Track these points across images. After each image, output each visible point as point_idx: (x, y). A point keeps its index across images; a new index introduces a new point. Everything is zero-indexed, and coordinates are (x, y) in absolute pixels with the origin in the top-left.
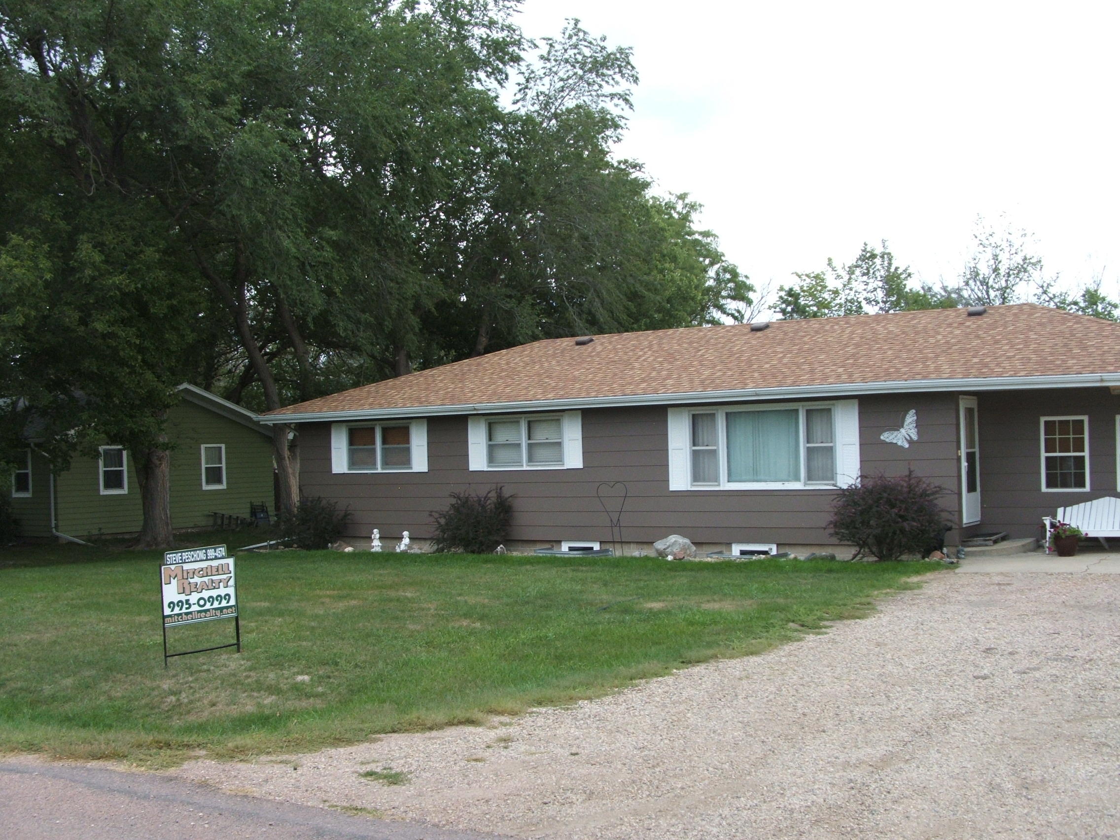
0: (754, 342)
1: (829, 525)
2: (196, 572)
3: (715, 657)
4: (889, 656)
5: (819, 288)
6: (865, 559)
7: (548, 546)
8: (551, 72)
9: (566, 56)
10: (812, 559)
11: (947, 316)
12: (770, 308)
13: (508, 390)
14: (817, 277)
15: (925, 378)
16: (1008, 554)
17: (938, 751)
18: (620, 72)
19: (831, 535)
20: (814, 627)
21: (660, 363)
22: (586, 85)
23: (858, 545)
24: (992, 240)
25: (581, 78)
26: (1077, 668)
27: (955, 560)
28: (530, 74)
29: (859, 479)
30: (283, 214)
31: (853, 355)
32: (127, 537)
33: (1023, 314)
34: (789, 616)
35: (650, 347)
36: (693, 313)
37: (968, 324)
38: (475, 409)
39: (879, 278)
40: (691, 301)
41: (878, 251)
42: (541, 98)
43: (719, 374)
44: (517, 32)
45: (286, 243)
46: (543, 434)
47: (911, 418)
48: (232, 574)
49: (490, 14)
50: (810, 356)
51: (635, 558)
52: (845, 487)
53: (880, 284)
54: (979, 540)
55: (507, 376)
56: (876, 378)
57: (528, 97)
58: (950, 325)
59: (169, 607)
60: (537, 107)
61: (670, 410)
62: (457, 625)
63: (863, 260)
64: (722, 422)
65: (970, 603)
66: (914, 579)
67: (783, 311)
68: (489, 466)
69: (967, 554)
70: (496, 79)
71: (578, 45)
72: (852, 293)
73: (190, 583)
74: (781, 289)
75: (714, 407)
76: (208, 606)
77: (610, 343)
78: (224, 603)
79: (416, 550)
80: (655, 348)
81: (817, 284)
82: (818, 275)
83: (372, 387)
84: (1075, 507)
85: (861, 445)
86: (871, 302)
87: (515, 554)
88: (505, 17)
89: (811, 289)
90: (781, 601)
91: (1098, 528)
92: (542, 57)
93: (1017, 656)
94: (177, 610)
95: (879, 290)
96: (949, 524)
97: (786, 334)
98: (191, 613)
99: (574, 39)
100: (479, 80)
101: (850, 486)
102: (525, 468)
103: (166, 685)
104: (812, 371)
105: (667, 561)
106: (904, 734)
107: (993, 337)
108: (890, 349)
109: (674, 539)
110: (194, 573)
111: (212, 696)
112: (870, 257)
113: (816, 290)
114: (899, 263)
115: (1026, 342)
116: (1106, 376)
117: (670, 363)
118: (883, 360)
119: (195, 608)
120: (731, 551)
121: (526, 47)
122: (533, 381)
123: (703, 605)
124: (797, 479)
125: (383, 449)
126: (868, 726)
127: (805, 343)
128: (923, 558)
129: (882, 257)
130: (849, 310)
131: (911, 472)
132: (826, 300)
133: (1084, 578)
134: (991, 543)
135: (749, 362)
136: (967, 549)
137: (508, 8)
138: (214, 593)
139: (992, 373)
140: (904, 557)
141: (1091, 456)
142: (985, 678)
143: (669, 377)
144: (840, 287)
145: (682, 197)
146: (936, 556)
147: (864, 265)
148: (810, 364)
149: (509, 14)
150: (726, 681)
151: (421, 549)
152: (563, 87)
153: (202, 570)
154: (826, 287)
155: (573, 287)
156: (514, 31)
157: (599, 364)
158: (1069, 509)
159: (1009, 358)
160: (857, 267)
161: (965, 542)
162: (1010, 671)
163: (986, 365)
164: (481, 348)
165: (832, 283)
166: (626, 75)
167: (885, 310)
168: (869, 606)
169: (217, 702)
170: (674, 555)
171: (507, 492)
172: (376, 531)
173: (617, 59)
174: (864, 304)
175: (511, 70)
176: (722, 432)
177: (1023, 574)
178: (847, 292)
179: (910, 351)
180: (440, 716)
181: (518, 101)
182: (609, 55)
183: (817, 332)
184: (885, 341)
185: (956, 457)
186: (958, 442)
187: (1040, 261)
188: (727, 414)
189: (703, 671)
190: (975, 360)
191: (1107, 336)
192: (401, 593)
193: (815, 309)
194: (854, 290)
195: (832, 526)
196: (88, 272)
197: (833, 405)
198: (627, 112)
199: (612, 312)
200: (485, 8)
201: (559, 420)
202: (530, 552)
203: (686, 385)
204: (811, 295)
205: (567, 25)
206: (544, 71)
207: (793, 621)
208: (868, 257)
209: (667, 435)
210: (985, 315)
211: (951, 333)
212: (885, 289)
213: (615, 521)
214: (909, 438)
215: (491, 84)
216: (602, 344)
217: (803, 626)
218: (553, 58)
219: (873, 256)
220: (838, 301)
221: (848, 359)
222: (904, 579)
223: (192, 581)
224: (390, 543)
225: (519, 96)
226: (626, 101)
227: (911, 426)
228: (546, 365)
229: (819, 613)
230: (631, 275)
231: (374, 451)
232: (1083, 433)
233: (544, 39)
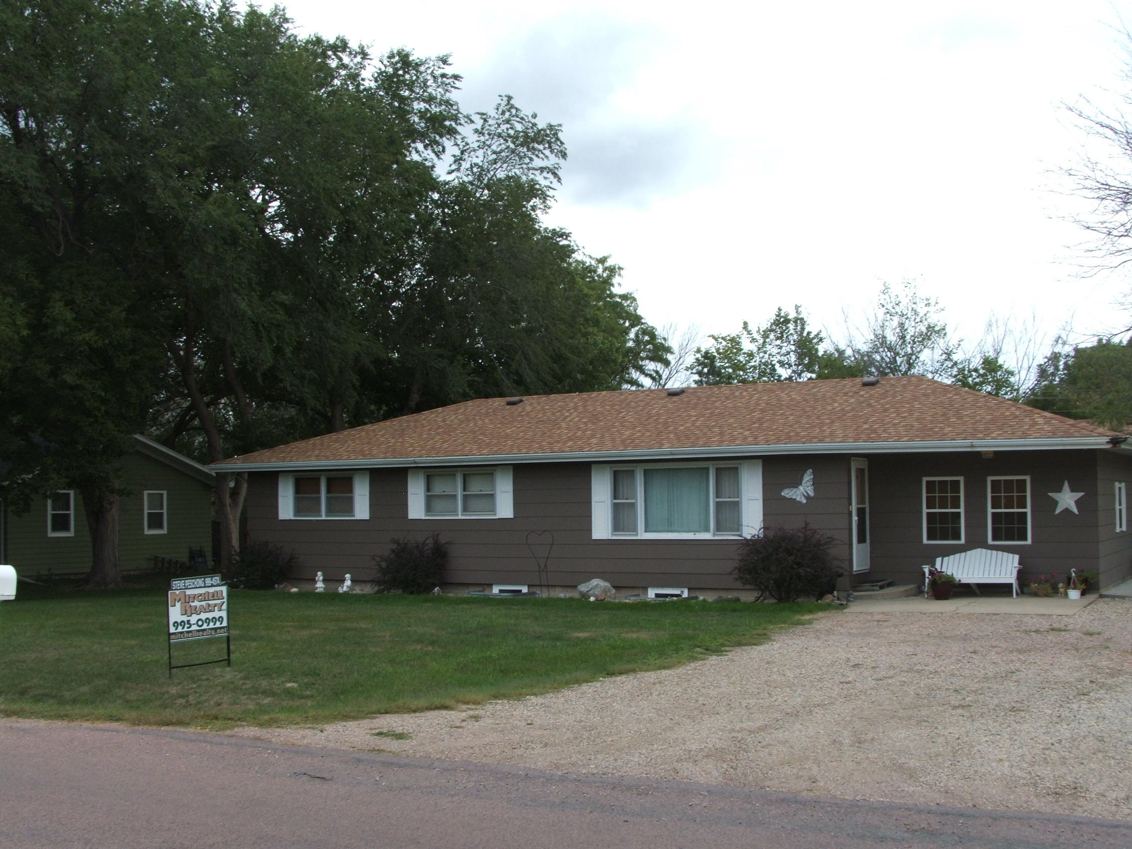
0: (670, 406)
1: (734, 570)
2: (196, 597)
3: (634, 671)
4: (775, 670)
5: (735, 351)
6: (766, 601)
7: (481, 589)
8: (484, 145)
9: (499, 131)
10: (720, 601)
11: (845, 385)
12: (687, 369)
13: (445, 445)
14: (733, 340)
15: (820, 441)
16: (893, 598)
17: (801, 724)
18: (550, 147)
19: (736, 579)
20: (718, 651)
21: (585, 423)
22: (517, 158)
23: (760, 589)
24: (898, 309)
25: (513, 152)
26: (923, 678)
27: (844, 603)
28: (464, 146)
29: (762, 530)
30: (239, 279)
31: (759, 419)
32: (72, 577)
33: (912, 386)
34: (696, 643)
35: (576, 408)
36: (614, 373)
37: (862, 393)
38: (415, 463)
39: (792, 342)
40: (612, 364)
41: (792, 315)
42: (475, 170)
43: (639, 434)
44: (455, 107)
45: (243, 306)
46: (477, 487)
47: (808, 477)
48: (225, 600)
49: (429, 90)
50: (720, 420)
51: (561, 599)
52: (749, 537)
53: (793, 348)
54: (867, 586)
55: (444, 432)
56: (778, 441)
57: (462, 168)
58: (846, 394)
59: (174, 626)
60: (470, 178)
61: (593, 466)
62: (412, 648)
63: (777, 325)
64: (640, 478)
65: (850, 634)
66: (807, 617)
67: (700, 373)
68: (426, 515)
69: (856, 598)
70: (434, 152)
71: (510, 120)
72: (767, 356)
73: (191, 606)
74: (699, 351)
75: (634, 465)
76: (205, 626)
77: (539, 403)
78: (218, 625)
79: (358, 590)
80: (581, 409)
81: (733, 347)
82: (733, 338)
83: (317, 440)
84: (952, 557)
85: (764, 500)
86: (784, 365)
87: (450, 595)
88: (443, 92)
89: (727, 351)
90: (690, 632)
91: (970, 575)
92: (476, 131)
93: (877, 669)
94: (180, 629)
95: (792, 353)
96: (841, 571)
97: (699, 398)
98: (191, 632)
99: (507, 114)
100: (417, 152)
101: (754, 536)
102: (460, 517)
103: (174, 690)
104: (722, 434)
105: (590, 602)
106: (777, 715)
107: (883, 405)
108: (791, 414)
109: (596, 583)
110: (194, 598)
111: (217, 698)
112: (784, 322)
113: (731, 352)
114: (812, 328)
115: (911, 411)
116: (976, 442)
117: (594, 423)
118: (784, 424)
119: (194, 628)
120: (647, 594)
121: (462, 122)
122: (467, 438)
123: (623, 635)
124: (707, 530)
125: (328, 499)
126: (752, 711)
127: (717, 408)
128: (817, 600)
129: (795, 322)
130: (762, 372)
131: (807, 524)
132: (741, 362)
133: (952, 617)
134: (878, 588)
135: (665, 424)
136: (855, 594)
137: (446, 85)
138: (210, 615)
139: (879, 438)
140: (800, 600)
141: (966, 512)
142: (847, 683)
143: (593, 436)
144: (755, 350)
145: (602, 261)
146: (828, 599)
147: (778, 330)
148: (720, 427)
149: (447, 90)
150: (643, 685)
151: (362, 591)
152: (496, 159)
153: (201, 595)
154: (742, 350)
155: (502, 349)
156: (452, 105)
157: (529, 423)
158: (946, 559)
159: (895, 424)
160: (771, 331)
161: (855, 588)
162: (870, 679)
163: (874, 431)
164: (413, 404)
165: (747, 345)
166: (555, 151)
167: (797, 373)
168: (765, 637)
169: (222, 703)
170: (596, 596)
171: (443, 540)
172: (319, 573)
173: (547, 135)
174: (777, 366)
175: (447, 143)
176: (641, 487)
177: (901, 613)
178: (761, 355)
179: (809, 416)
180: (422, 703)
181: (453, 171)
182: (540, 131)
183: (727, 398)
184: (788, 407)
185: (847, 512)
186: (850, 499)
187: (944, 329)
188: (645, 470)
189: (625, 679)
190: (866, 426)
191: (980, 407)
192: (355, 625)
193: (730, 370)
194: (768, 353)
195: (737, 571)
196: (60, 328)
197: (740, 464)
198: (555, 184)
199: (538, 373)
200: (425, 84)
201: (492, 474)
202: (464, 593)
203: (609, 444)
204: (726, 357)
205: (500, 102)
206: (478, 144)
207: (699, 647)
208: (781, 322)
209: (590, 489)
210: (878, 385)
211: (847, 401)
212: (798, 353)
213: (542, 566)
214: (806, 494)
215: (429, 154)
216: (531, 404)
217: (707, 650)
218: (486, 132)
219: (787, 321)
220: (752, 364)
221: (754, 423)
222: (798, 617)
223: (192, 604)
224: (332, 585)
225: (454, 167)
226: (555, 175)
227: (808, 484)
228: (480, 422)
229: (721, 641)
230: (557, 339)
231: (319, 499)
232: (959, 492)
233: (478, 113)
